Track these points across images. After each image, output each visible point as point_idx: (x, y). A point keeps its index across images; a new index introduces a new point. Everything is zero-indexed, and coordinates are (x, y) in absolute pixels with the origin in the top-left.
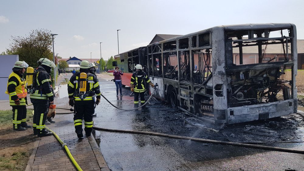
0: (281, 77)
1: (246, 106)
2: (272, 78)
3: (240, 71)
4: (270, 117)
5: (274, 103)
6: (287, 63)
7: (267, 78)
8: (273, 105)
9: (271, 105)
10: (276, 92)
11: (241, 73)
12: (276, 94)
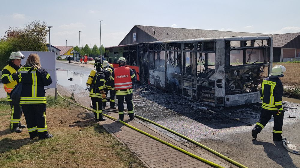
1: (237, 94)
2: (255, 75)
3: (234, 71)
5: (256, 92)
6: (266, 64)
9: (254, 94)
12: (257, 86)
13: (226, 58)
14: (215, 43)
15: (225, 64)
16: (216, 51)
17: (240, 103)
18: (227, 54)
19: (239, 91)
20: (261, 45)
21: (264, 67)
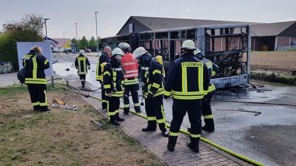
0: (240, 60)
1: (217, 78)
2: (234, 60)
3: (214, 56)
4: (232, 86)
5: (235, 76)
6: (244, 50)
7: (231, 60)
8: (234, 78)
9: (233, 78)
10: (237, 70)
11: (215, 57)
12: (236, 71)
13: (206, 45)
14: (196, 32)
15: (206, 51)
16: (197, 39)
17: (220, 87)
18: (207, 41)
19: (219, 75)
20: (240, 33)
21: (243, 53)
